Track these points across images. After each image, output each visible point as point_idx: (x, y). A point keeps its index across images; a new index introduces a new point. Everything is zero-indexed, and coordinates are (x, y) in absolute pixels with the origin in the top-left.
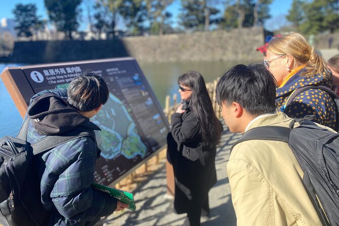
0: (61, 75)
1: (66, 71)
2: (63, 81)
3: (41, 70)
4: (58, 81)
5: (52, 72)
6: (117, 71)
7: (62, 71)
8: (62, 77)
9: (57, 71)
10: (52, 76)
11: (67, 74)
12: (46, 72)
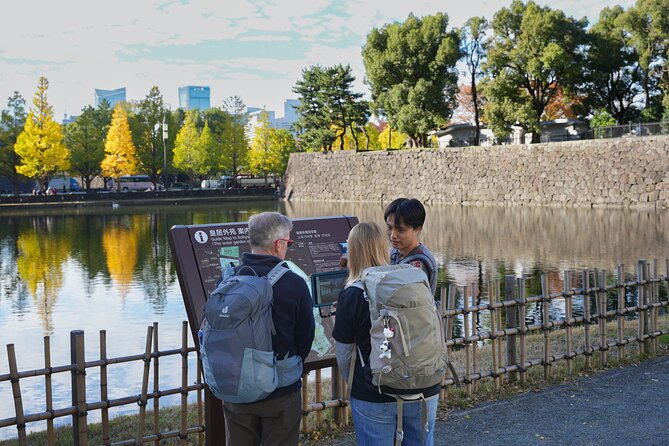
0: (230, 236)
1: (237, 231)
2: (230, 243)
3: (206, 230)
4: (224, 243)
5: (219, 232)
6: (313, 234)
7: (232, 231)
8: (230, 238)
9: (226, 231)
10: (218, 237)
11: (238, 234)
12: (212, 233)
